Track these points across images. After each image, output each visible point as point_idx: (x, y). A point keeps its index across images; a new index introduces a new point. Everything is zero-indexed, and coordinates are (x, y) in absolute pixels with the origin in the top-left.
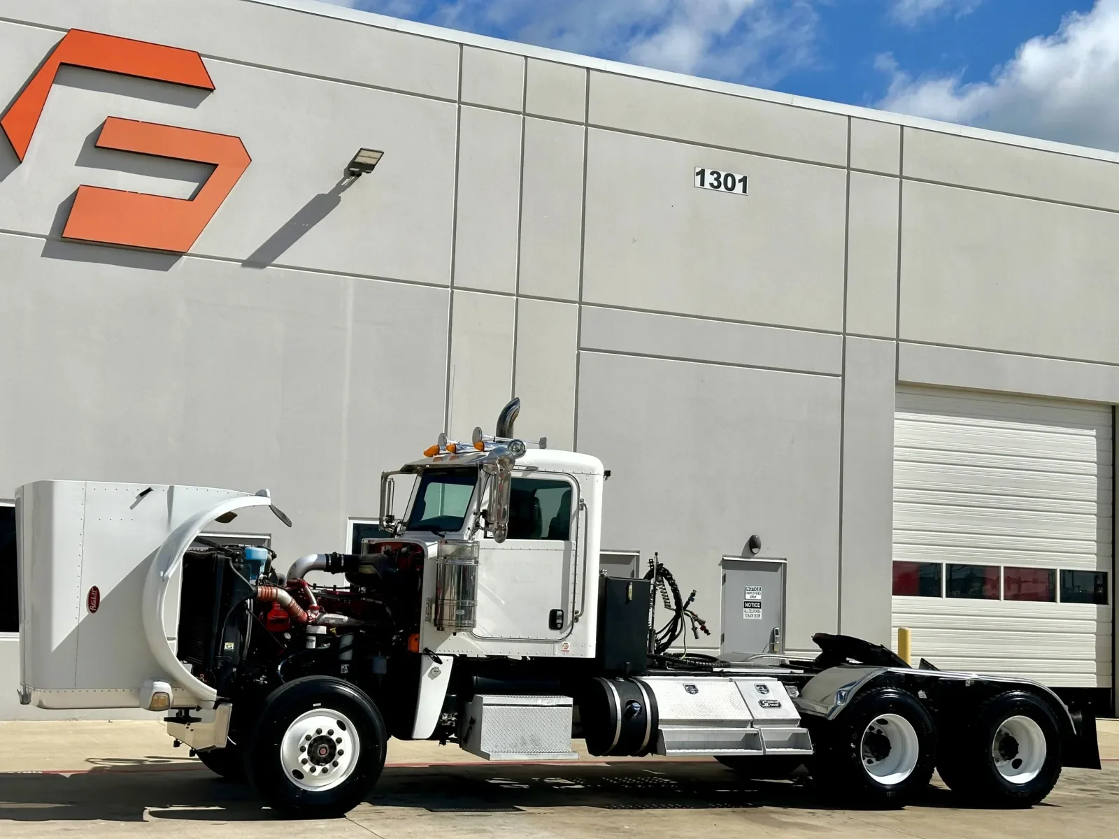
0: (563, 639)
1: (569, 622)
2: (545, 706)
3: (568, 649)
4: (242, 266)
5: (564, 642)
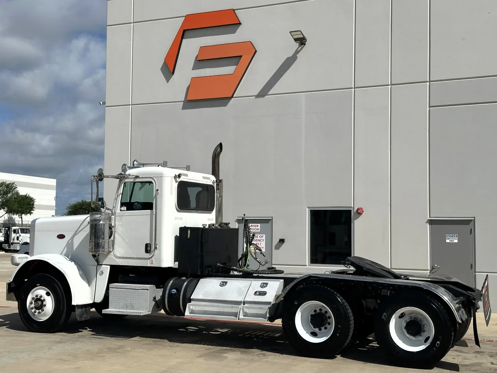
0: (151, 257)
1: (153, 249)
2: (136, 289)
3: (153, 262)
4: (255, 98)
5: (151, 259)
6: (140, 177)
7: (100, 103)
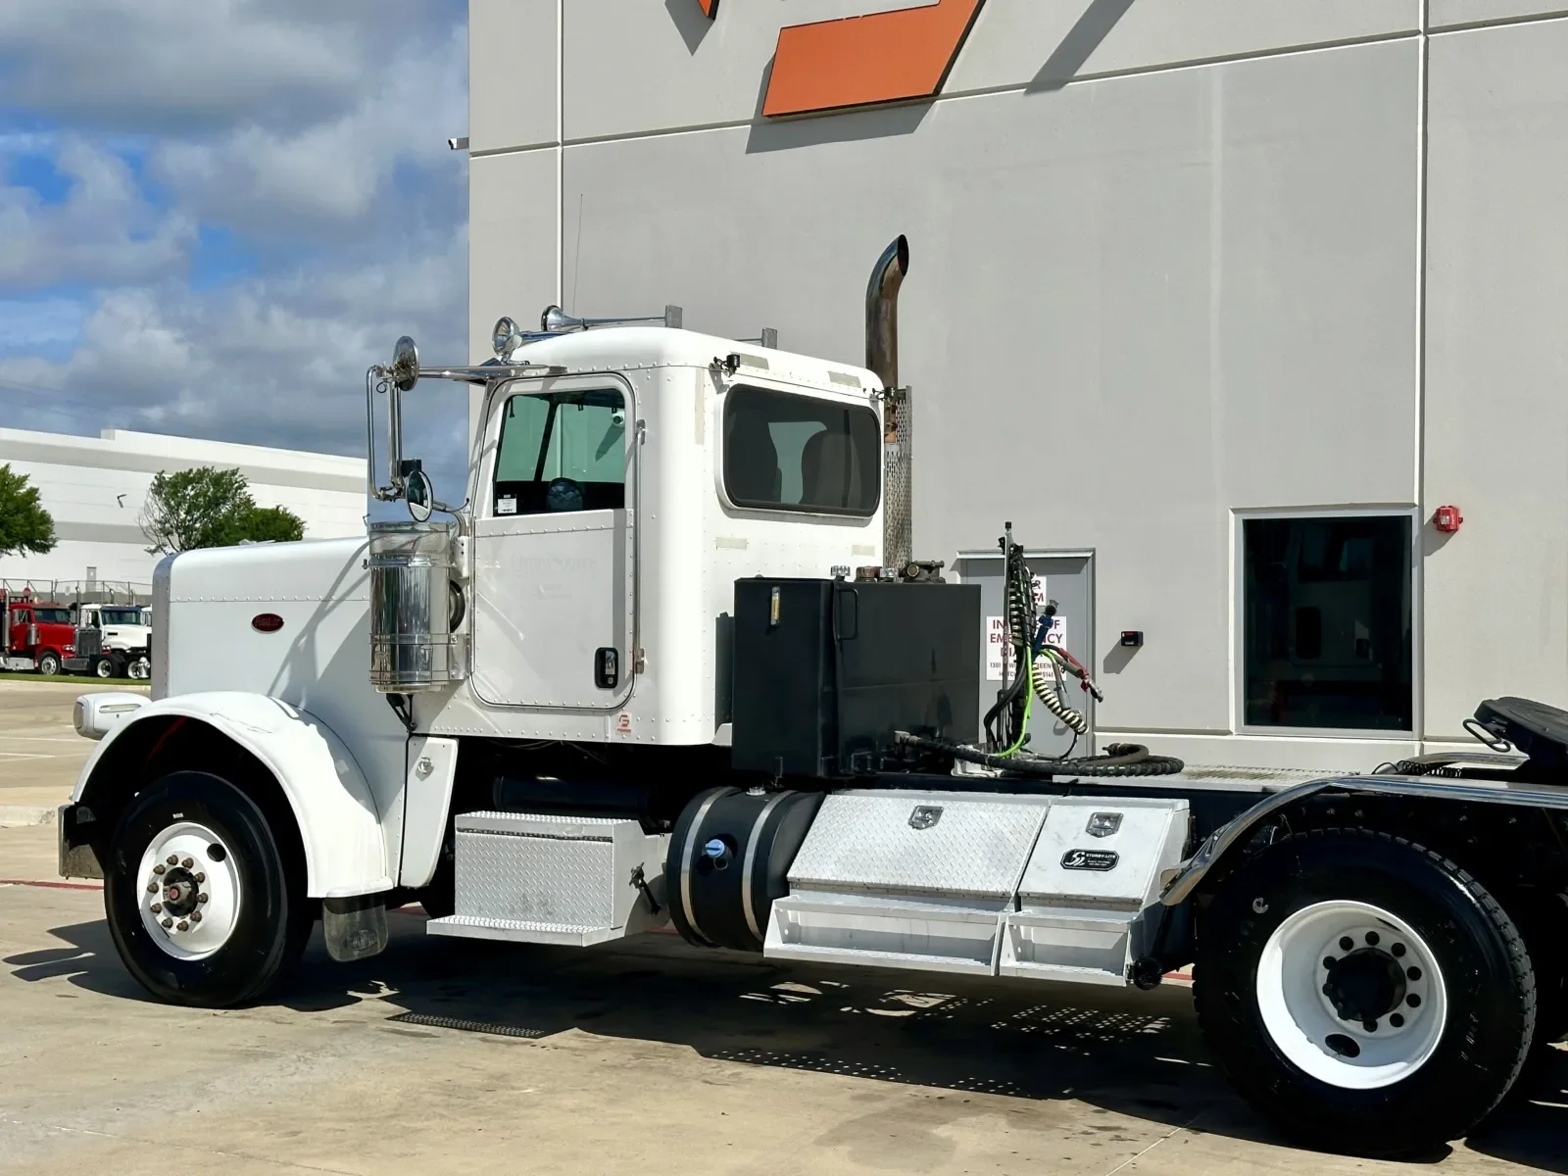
0: (620, 706)
1: (628, 673)
2: (563, 838)
3: (629, 727)
4: (1026, 93)
5: (620, 713)
6: (569, 371)
7: (450, 142)
